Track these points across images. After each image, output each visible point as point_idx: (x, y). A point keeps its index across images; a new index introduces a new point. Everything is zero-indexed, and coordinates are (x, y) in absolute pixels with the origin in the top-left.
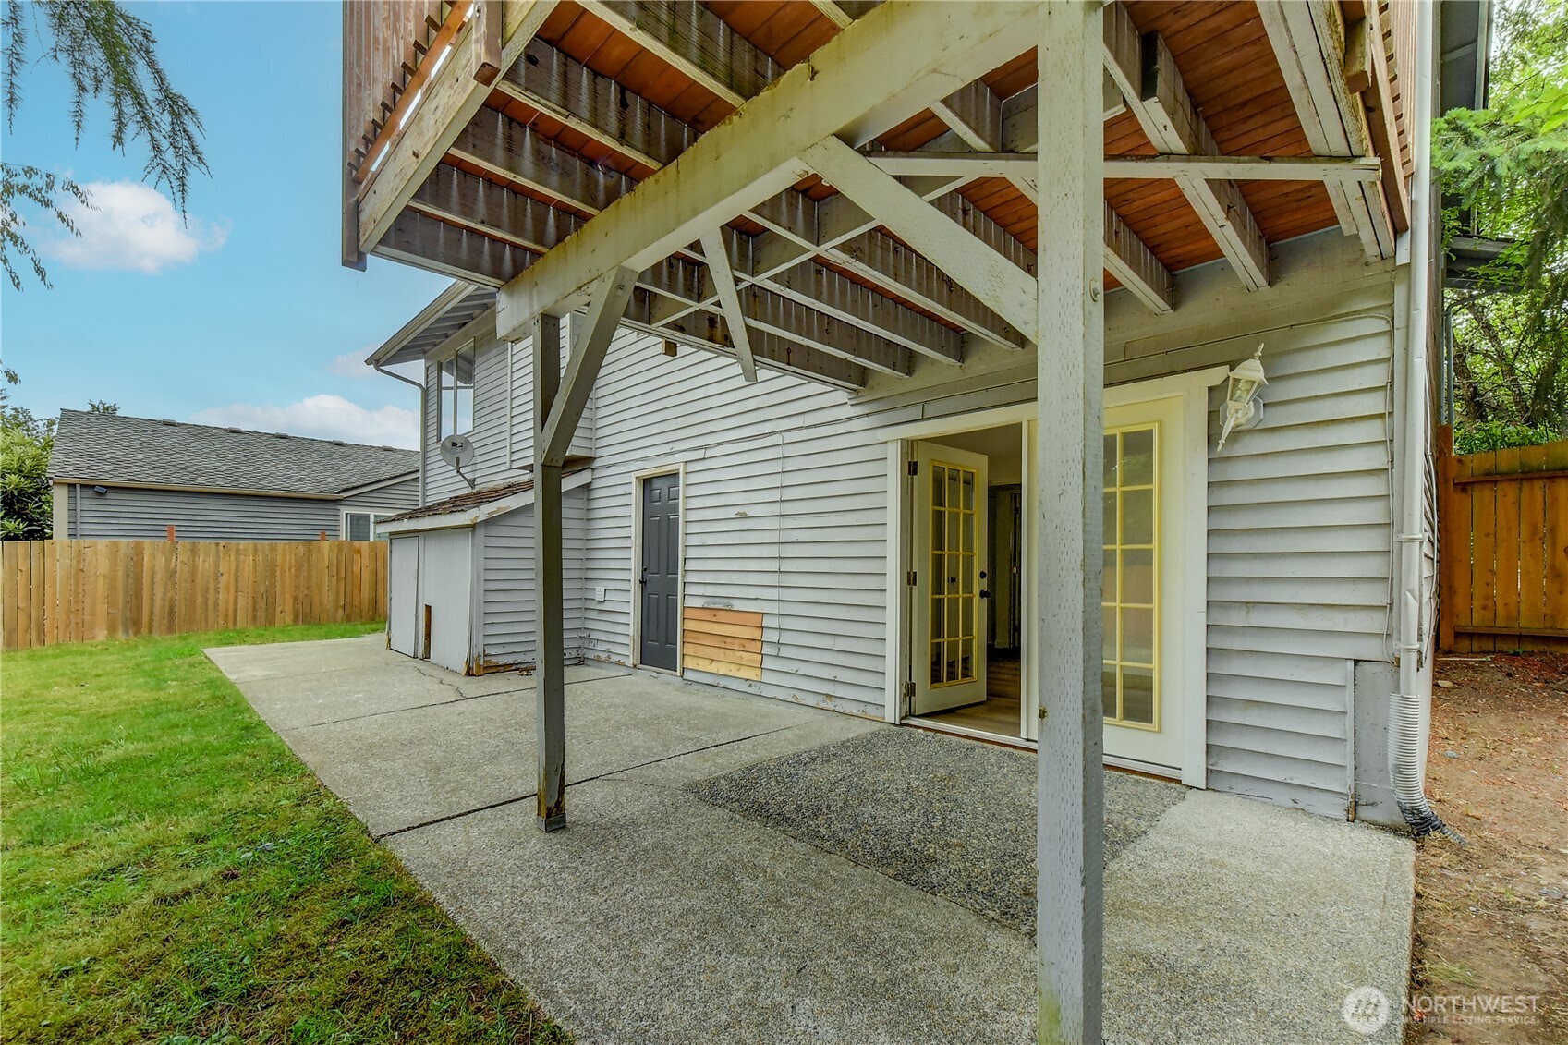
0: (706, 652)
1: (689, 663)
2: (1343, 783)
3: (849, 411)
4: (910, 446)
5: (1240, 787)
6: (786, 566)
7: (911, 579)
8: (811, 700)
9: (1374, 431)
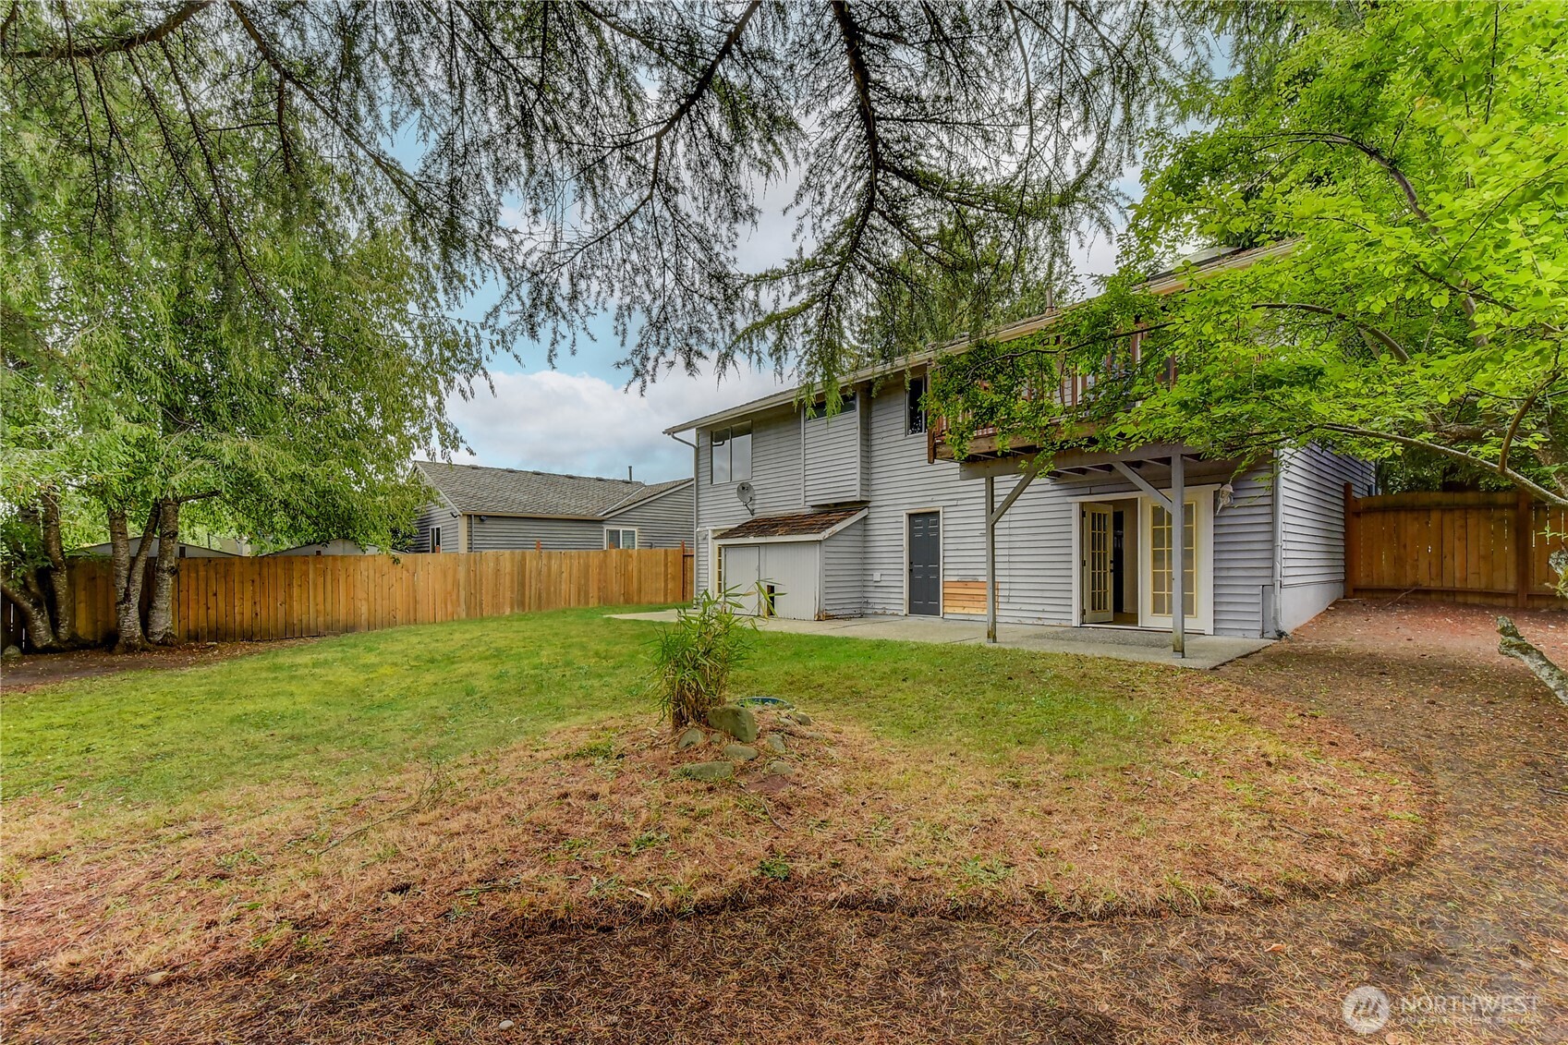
0: (960, 603)
1: (948, 610)
2: (1259, 626)
3: (1049, 487)
4: (1082, 504)
5: (1226, 632)
6: (1012, 559)
7: (1083, 563)
8: (1030, 621)
9: (1267, 510)
